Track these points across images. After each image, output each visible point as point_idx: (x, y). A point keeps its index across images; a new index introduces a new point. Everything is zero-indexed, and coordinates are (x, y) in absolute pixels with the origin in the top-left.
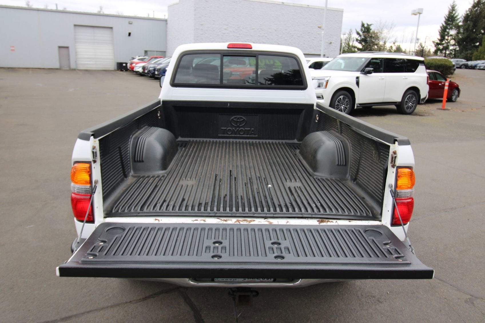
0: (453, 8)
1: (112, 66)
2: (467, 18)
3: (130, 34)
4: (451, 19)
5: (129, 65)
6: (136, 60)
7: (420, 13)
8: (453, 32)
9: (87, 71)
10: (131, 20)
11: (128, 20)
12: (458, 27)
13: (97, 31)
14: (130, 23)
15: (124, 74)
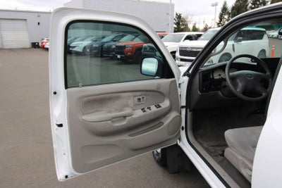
0: (225, 3)
1: (28, 45)
2: (233, 8)
3: (39, 24)
4: (224, 9)
5: (40, 44)
6: (45, 41)
7: (216, 5)
8: (226, 17)
9: (11, 49)
10: (39, 14)
11: (37, 14)
12: (229, 14)
13: (15, 22)
14: (39, 16)
15: (37, 50)
